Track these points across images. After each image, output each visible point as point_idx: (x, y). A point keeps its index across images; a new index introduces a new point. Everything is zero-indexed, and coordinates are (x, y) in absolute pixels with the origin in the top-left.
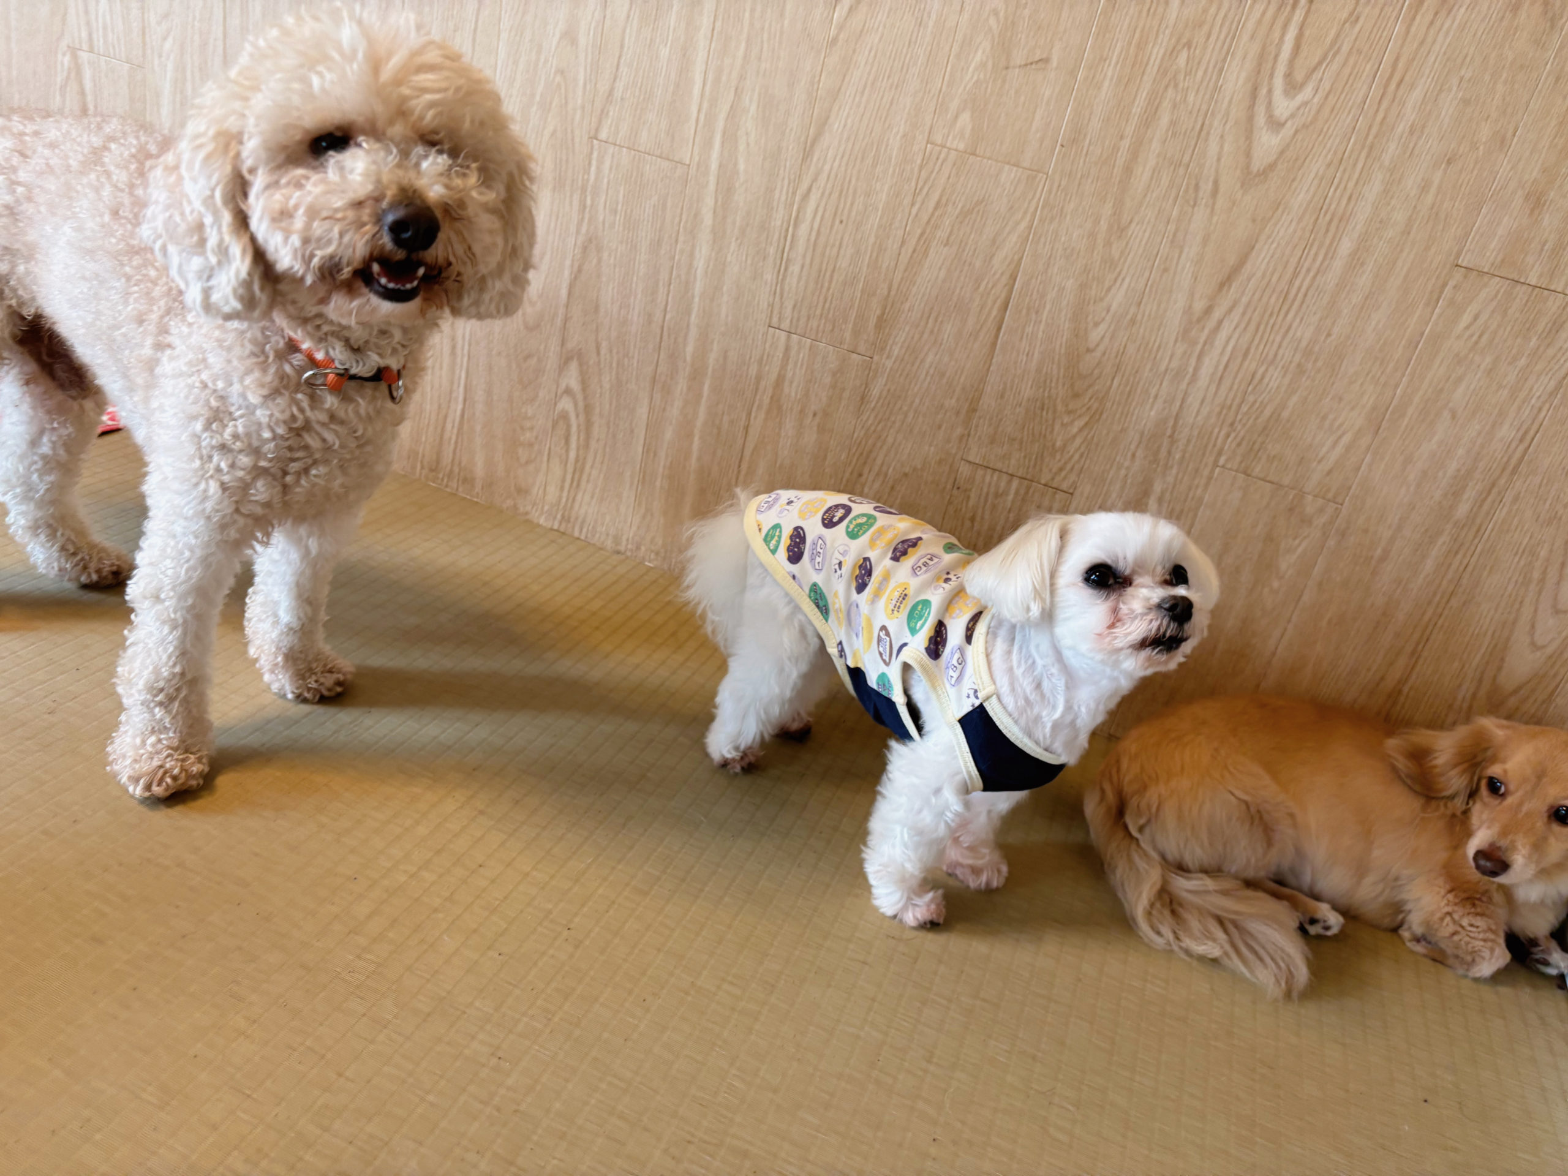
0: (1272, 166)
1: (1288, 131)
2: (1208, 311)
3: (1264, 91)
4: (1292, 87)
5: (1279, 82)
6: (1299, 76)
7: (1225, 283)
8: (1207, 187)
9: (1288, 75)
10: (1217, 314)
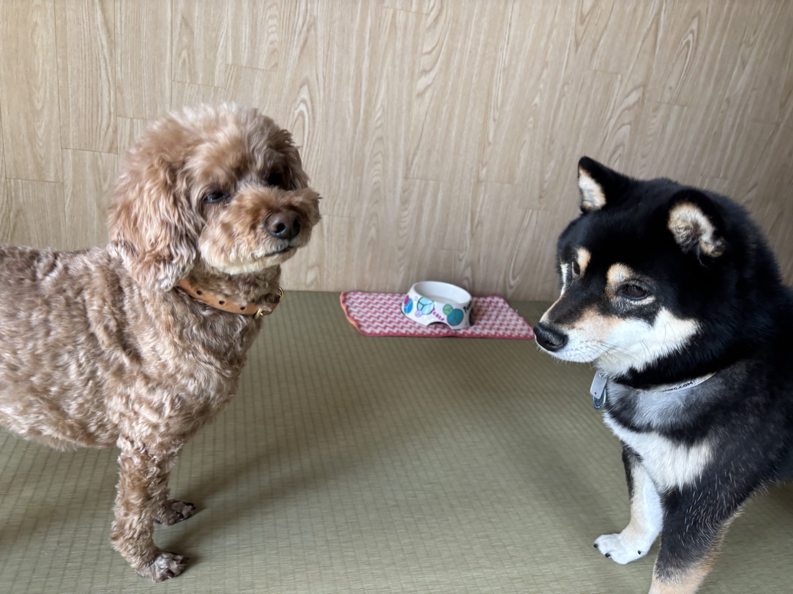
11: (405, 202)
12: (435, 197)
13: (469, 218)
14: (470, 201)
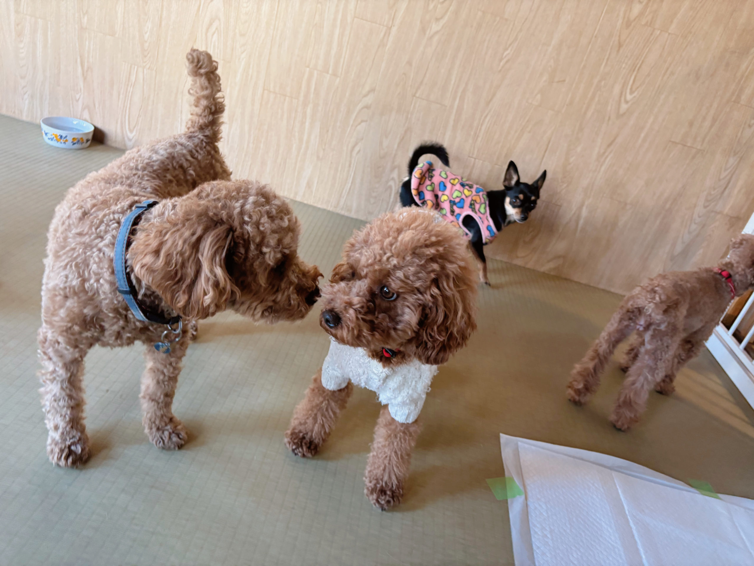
0: (624, 114)
1: (630, 103)
2: (604, 153)
3: (624, 93)
4: (632, 92)
5: (628, 91)
6: (634, 89)
7: (609, 145)
8: (607, 118)
9: (631, 89)
10: (607, 154)
11: (19, 35)
12: (45, 35)
13: (79, 60)
14: (77, 45)
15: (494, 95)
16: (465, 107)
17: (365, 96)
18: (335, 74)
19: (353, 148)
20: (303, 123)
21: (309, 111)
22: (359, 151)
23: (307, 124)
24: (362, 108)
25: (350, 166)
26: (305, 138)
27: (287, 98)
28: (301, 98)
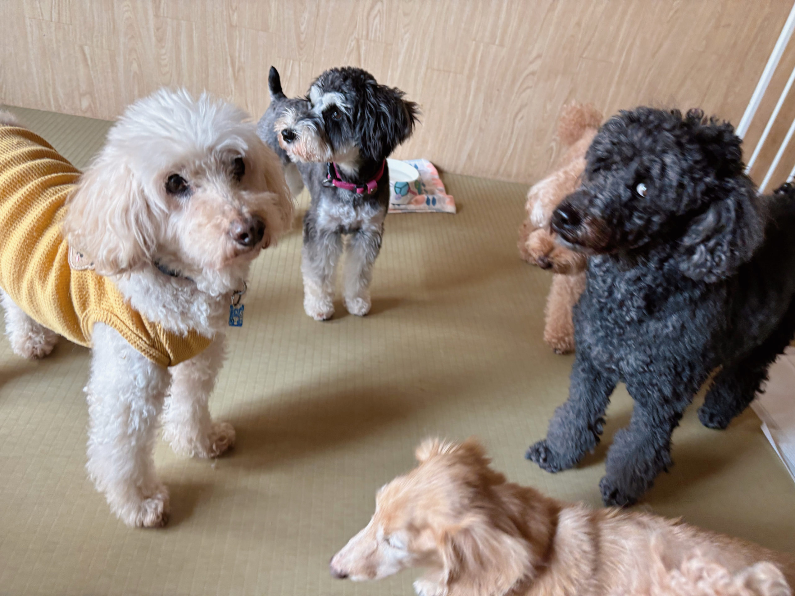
11: (160, 40)
12: (190, 37)
13: (229, 62)
14: (227, 45)
15: (660, 46)
16: (631, 62)
17: (531, 62)
18: (502, 45)
19: (517, 114)
20: (466, 96)
21: (473, 84)
22: (522, 118)
23: (471, 98)
24: (528, 75)
25: (512, 133)
26: (468, 112)
27: (451, 74)
28: (466, 72)
